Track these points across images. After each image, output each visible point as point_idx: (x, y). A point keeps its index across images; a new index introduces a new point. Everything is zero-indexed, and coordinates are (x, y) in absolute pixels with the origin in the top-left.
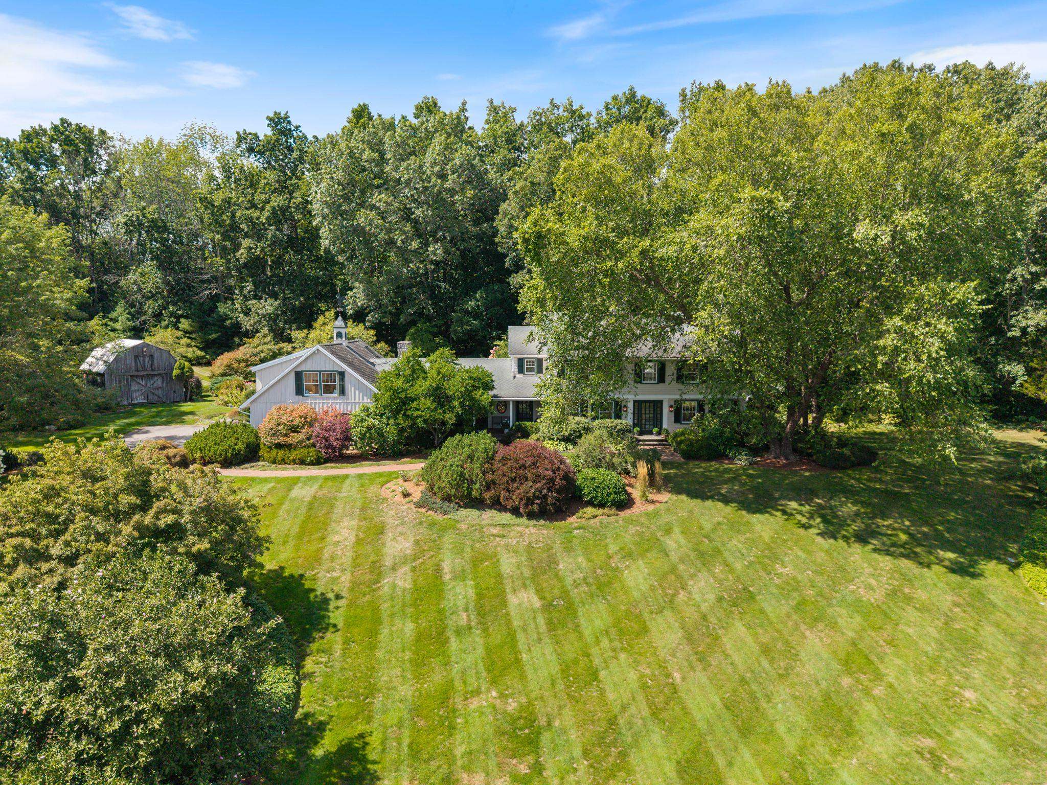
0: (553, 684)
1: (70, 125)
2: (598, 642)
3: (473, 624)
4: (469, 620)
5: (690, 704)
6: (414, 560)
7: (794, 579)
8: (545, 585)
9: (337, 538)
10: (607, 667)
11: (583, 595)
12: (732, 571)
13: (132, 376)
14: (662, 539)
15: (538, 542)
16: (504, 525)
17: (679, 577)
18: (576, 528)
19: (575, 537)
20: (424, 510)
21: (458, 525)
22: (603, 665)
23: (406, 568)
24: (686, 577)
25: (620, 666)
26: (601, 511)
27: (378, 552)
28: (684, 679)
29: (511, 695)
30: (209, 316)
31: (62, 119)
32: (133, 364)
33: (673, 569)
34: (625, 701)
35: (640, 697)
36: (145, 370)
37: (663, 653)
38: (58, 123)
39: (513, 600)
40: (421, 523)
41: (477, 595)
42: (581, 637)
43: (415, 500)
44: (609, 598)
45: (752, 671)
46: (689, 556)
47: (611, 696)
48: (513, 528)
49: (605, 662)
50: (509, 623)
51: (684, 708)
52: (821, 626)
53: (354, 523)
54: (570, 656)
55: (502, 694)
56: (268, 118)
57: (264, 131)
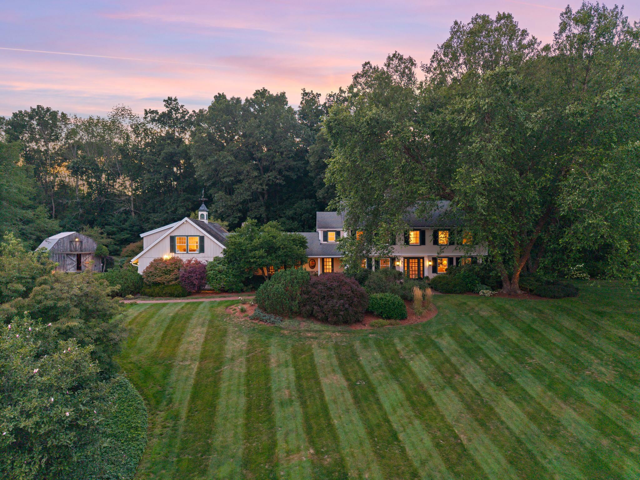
0: (361, 443)
1: (43, 109)
2: (395, 411)
3: (293, 398)
4: (291, 396)
5: (478, 459)
6: (248, 353)
7: (542, 367)
8: (349, 370)
9: (191, 339)
10: (404, 431)
11: (380, 378)
12: (493, 362)
13: (67, 254)
14: (436, 340)
15: (342, 341)
16: (316, 331)
17: (452, 365)
18: (370, 333)
19: (370, 339)
20: (257, 321)
21: (282, 331)
22: (401, 429)
23: (243, 359)
24: (458, 366)
25: (415, 429)
26: (388, 321)
27: (221, 349)
28: (470, 440)
29: (327, 452)
30: (123, 224)
31: (38, 106)
32: (69, 246)
33: (448, 360)
34: (424, 457)
35: (435, 453)
36: (76, 251)
37: (449, 420)
38: (36, 107)
39: (325, 382)
40: (254, 330)
41: (296, 378)
42: (381, 408)
43: (250, 315)
44: (401, 380)
45: (525, 434)
46: (458, 351)
47: (410, 452)
48: (323, 333)
49: (403, 426)
50: (322, 398)
51: (474, 464)
52: (572, 400)
53: (205, 329)
54: (374, 421)
55: (318, 451)
56: (164, 101)
57: (162, 109)
